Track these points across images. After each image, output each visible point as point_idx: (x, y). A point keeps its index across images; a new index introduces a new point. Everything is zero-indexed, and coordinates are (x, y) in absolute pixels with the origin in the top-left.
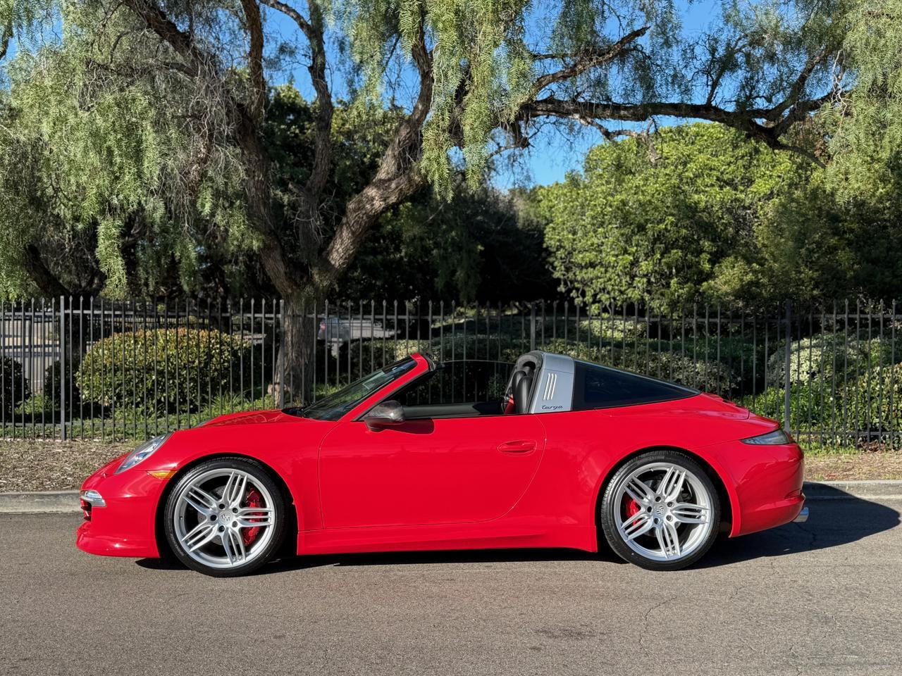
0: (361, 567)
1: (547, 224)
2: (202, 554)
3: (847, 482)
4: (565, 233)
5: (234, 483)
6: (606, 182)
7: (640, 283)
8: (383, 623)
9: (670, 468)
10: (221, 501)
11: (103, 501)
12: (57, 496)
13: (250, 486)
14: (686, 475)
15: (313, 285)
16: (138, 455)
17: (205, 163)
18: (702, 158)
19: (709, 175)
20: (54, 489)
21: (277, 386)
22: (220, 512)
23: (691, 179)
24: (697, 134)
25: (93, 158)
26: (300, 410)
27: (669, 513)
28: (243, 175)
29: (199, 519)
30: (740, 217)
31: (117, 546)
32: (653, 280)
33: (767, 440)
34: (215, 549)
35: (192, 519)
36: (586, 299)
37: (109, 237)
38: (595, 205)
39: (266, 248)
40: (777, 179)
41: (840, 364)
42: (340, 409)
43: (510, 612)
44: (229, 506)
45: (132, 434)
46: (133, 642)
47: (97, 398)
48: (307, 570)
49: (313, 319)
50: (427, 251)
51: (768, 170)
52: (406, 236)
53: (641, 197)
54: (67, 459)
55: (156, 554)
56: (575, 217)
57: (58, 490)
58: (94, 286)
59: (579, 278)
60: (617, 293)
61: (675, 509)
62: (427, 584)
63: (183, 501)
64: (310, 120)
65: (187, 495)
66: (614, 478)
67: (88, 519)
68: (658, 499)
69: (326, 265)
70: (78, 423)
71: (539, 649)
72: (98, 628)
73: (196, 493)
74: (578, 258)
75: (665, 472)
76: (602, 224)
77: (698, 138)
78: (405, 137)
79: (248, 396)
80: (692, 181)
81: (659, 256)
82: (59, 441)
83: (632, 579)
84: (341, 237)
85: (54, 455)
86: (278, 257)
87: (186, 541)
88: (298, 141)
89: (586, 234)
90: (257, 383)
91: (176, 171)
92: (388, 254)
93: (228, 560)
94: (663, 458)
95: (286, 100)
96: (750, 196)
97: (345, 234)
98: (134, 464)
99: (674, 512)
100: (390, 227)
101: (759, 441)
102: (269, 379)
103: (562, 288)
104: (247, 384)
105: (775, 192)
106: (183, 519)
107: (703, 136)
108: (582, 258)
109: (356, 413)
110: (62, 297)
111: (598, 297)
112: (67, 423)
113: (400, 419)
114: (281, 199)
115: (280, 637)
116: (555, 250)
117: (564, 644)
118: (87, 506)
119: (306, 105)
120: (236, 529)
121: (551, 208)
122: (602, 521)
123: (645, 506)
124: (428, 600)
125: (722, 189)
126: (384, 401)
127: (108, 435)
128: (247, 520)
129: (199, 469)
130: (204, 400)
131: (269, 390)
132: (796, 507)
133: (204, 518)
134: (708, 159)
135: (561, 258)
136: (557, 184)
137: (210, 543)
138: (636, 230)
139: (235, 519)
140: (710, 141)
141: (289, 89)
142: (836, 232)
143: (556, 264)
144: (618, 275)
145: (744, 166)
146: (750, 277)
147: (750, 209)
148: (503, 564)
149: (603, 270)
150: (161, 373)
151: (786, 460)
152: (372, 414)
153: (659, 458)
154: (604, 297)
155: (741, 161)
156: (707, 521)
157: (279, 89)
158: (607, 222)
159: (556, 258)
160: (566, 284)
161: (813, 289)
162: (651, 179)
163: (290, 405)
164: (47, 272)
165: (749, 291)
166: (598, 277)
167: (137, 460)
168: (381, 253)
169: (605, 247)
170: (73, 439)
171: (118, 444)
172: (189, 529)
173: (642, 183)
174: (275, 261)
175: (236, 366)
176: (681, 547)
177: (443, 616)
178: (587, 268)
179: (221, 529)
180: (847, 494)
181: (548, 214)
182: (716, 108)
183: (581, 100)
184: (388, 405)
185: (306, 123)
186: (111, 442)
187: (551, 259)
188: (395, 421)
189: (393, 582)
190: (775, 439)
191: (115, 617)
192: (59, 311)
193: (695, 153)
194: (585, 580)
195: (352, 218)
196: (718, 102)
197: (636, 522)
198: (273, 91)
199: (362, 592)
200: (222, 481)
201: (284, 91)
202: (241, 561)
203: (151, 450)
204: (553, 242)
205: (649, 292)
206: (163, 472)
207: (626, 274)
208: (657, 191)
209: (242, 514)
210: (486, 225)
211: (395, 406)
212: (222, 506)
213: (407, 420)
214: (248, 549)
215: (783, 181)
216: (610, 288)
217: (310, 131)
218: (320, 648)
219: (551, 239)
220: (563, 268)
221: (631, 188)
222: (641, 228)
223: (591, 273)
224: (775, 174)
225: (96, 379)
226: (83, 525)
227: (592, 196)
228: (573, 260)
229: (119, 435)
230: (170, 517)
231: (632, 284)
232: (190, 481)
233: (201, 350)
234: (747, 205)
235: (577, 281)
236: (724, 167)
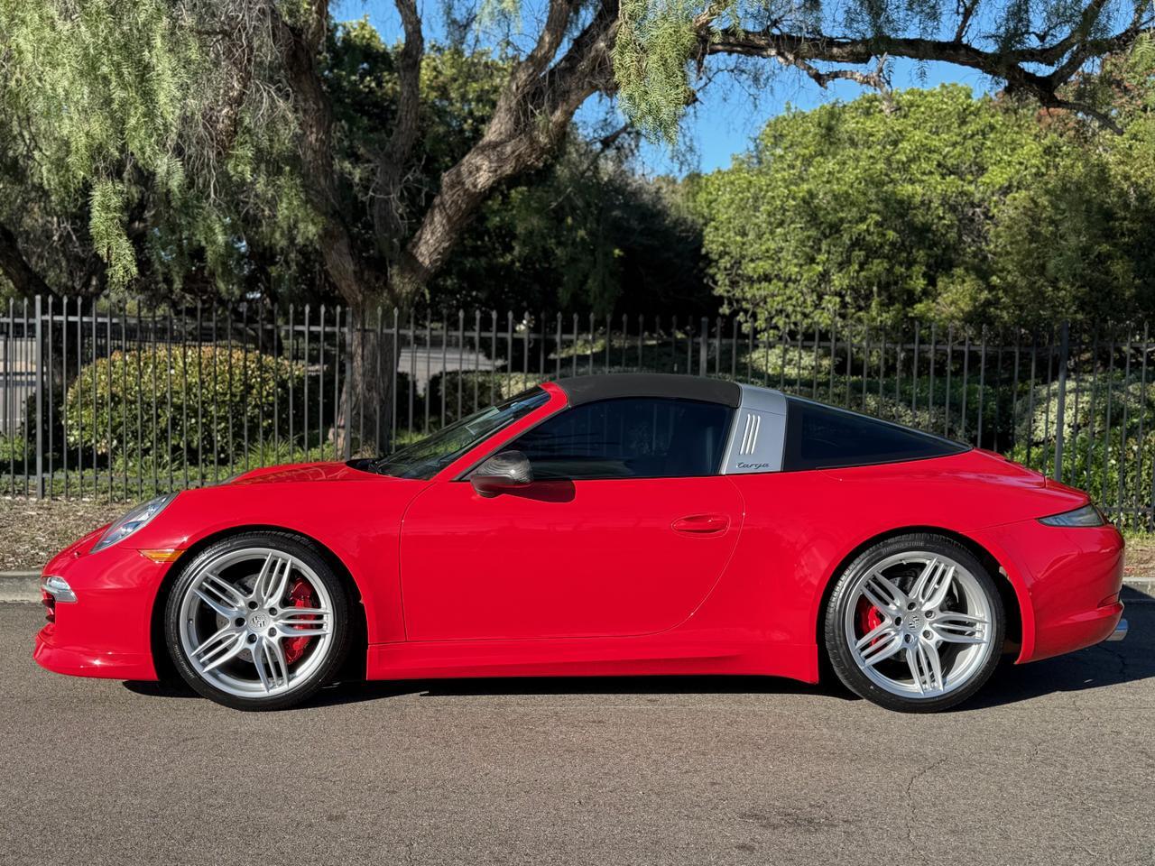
0: (462, 697)
1: (706, 224)
2: (222, 676)
3: (1149, 580)
4: (732, 234)
5: (271, 570)
6: (789, 166)
7: (831, 303)
8: (500, 796)
9: (931, 561)
10: (251, 597)
11: (73, 594)
12: (22, 578)
13: (295, 575)
14: (955, 571)
15: (391, 290)
16: (126, 526)
17: (239, 105)
18: (918, 135)
19: (928, 160)
20: (18, 568)
21: (340, 430)
22: (249, 613)
23: (903, 163)
24: (911, 105)
25: (83, 93)
26: (373, 463)
27: (927, 627)
28: (294, 126)
29: (218, 624)
30: (967, 216)
31: (97, 662)
32: (848, 299)
33: (1075, 519)
34: (242, 668)
35: (207, 623)
36: (757, 324)
37: (107, 208)
38: (773, 197)
39: (326, 235)
40: (1017, 167)
41: (1116, 416)
42: (433, 463)
43: (696, 780)
44: (263, 605)
45: (137, 492)
46: (103, 823)
47: (90, 440)
48: (380, 700)
49: (393, 335)
50: (547, 254)
51: (1006, 154)
52: (520, 229)
53: (835, 187)
54: (42, 526)
55: (152, 675)
56: (745, 212)
57: (24, 569)
58: (91, 289)
59: (749, 296)
60: (799, 317)
61: (936, 621)
62: (564, 729)
63: (194, 596)
64: (391, 69)
65: (200, 588)
66: (847, 573)
67: (51, 618)
68: (911, 606)
69: (410, 263)
70: (60, 475)
71: (751, 849)
72: (52, 796)
73: (213, 584)
74: (749, 268)
75: (923, 566)
76: (781, 224)
77: (912, 109)
78: (526, 81)
79: (300, 442)
80: (905, 167)
81: (856, 267)
82: (35, 499)
83: (871, 725)
84: (432, 222)
85: (24, 519)
86: (345, 250)
87: (198, 657)
88: (374, 99)
89: (760, 236)
90: (313, 426)
91: (198, 116)
92: (495, 256)
93: (262, 685)
94: (922, 544)
95: (358, 41)
96: (981, 188)
97: (437, 218)
98: (121, 539)
99: (935, 625)
100: (498, 219)
101: (1063, 521)
102: (329, 421)
103: (725, 310)
104: (298, 427)
105: (1015, 184)
106: (193, 623)
107: (918, 106)
108: (754, 268)
109: (457, 471)
110: (38, 297)
111: (774, 321)
112: (45, 475)
113: (525, 478)
114: (350, 174)
115: (337, 818)
116: (716, 257)
117: (790, 840)
118: (50, 600)
119: (385, 49)
120: (275, 640)
121: (711, 202)
122: (827, 637)
123: (892, 616)
124: (567, 756)
125: (944, 179)
126: (501, 451)
127: (103, 493)
128: (292, 626)
129: (217, 548)
130: (239, 447)
131: (330, 436)
132: (1111, 619)
133: (225, 622)
134: (926, 138)
135: (726, 269)
136: (719, 172)
137: (236, 659)
138: (827, 231)
139: (273, 624)
140: (928, 112)
141: (363, 27)
142: (1109, 235)
143: (718, 277)
144: (802, 293)
145: (974, 148)
146: (985, 295)
147: (979, 206)
148: (674, 697)
149: (781, 284)
150: (179, 408)
151: (1096, 549)
152: (482, 470)
153: (916, 544)
154: (780, 321)
155: (970, 141)
156: (985, 639)
157: (348, 25)
158: (788, 220)
159: (719, 269)
160: (730, 304)
161: (1076, 312)
162: (850, 162)
163: (357, 457)
164: (26, 267)
165: (984, 313)
166: (773, 296)
167: (124, 532)
168: (485, 254)
169: (784, 253)
170: (53, 496)
171: (116, 506)
172: (203, 638)
173: (837, 168)
174: (341, 256)
175: (283, 402)
176: (944, 676)
177: (593, 785)
178: (760, 283)
179: (251, 639)
180: (1147, 596)
181: (706, 211)
182: (968, 47)
183: (775, 31)
184: (506, 458)
185: (385, 73)
186: (106, 503)
187: (712, 271)
188: (518, 482)
189: (511, 724)
190: (1085, 518)
191: (81, 776)
192: (34, 317)
193: (909, 129)
194: (801, 726)
195: (447, 196)
196: (971, 37)
197: (877, 640)
198: (340, 28)
199: (465, 739)
200: (254, 566)
201: (355, 29)
202: (282, 688)
203: (145, 518)
204: (714, 246)
205: (843, 316)
206: (165, 553)
207: (813, 291)
208: (857, 178)
209: (282, 616)
210: (625, 224)
211: (519, 459)
212: (252, 605)
213: (535, 480)
214: (292, 669)
215: (1026, 169)
216: (790, 309)
217: (390, 85)
218: (401, 841)
219: (712, 242)
220: (727, 282)
221: (823, 174)
222: (835, 229)
223: (763, 289)
224: (1015, 159)
225: (87, 416)
226: (46, 628)
227: (770, 185)
228: (740, 272)
229: (119, 493)
230: (173, 619)
231: (820, 304)
232: (206, 565)
233: (237, 378)
234: (976, 201)
235: (745, 299)
236: (947, 149)
